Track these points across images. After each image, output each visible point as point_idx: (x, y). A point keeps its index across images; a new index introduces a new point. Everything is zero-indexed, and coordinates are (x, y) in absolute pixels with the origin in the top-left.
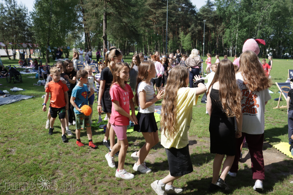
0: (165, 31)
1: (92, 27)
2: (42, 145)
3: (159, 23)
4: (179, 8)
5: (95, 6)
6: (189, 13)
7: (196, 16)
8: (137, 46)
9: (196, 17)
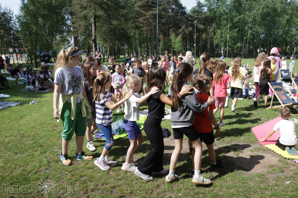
0: (155, 33)
1: (81, 30)
2: (31, 154)
3: (149, 24)
4: (170, 9)
5: (84, 9)
6: (179, 14)
7: (187, 17)
8: (127, 48)
9: (187, 19)
